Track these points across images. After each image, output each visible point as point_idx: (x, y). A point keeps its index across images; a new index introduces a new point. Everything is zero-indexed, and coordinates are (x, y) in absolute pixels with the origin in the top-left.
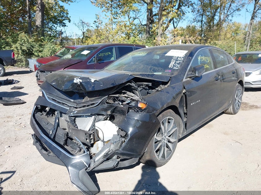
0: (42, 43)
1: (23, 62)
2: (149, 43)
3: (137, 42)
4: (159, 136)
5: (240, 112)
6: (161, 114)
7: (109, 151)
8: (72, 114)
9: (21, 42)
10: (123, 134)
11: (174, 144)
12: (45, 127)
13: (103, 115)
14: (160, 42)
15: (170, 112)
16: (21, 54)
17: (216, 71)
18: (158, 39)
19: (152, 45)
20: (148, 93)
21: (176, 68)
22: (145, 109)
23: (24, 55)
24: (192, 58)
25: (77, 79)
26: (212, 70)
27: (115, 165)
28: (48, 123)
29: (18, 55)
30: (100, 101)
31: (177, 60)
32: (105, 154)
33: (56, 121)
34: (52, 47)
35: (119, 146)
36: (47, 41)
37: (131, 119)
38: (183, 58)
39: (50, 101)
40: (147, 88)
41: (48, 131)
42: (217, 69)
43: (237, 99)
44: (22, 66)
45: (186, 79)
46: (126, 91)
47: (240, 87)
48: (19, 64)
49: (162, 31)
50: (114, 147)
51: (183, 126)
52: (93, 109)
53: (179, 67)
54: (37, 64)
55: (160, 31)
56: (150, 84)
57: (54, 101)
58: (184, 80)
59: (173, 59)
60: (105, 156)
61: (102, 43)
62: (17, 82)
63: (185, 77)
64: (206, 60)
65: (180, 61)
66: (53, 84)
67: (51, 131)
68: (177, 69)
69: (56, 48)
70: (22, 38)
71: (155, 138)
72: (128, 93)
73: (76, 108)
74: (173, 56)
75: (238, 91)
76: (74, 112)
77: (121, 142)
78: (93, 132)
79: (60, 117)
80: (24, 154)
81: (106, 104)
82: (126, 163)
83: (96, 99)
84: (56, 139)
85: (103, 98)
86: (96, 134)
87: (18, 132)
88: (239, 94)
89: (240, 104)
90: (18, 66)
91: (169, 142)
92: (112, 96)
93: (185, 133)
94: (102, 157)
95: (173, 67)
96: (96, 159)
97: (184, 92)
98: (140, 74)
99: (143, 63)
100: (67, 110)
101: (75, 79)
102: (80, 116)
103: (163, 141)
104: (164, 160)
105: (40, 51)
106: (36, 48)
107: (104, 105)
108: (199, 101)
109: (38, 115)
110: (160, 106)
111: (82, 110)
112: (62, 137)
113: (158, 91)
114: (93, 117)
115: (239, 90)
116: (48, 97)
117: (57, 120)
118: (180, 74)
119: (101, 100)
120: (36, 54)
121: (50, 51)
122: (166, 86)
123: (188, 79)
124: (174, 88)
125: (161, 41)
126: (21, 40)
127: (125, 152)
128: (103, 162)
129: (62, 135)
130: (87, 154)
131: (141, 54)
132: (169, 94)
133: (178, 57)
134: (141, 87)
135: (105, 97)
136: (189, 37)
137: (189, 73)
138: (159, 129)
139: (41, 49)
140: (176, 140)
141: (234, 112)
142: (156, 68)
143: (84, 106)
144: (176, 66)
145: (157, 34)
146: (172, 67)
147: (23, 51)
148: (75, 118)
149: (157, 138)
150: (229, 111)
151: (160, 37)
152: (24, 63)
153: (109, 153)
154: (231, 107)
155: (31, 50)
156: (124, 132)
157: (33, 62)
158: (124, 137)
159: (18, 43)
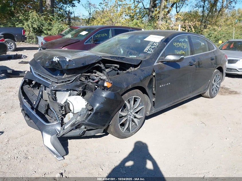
0: (51, 22)
1: (33, 39)
2: (150, 26)
3: (139, 24)
4: (125, 112)
5: (218, 97)
6: (127, 93)
7: (76, 122)
8: (53, 88)
9: (32, 20)
10: (90, 108)
11: (140, 119)
12: (31, 98)
13: (76, 91)
14: (160, 26)
15: (136, 92)
16: (32, 31)
17: (192, 57)
18: (159, 23)
19: (153, 28)
20: (118, 74)
21: (149, 53)
22: (110, 88)
23: (35, 33)
24: (166, 44)
25: (56, 58)
26: (188, 55)
27: (81, 133)
28: (33, 95)
29: (29, 32)
30: (74, 78)
31: (152, 45)
32: (72, 123)
33: (39, 93)
34: (60, 26)
35: (85, 118)
36: (56, 21)
37: (97, 96)
38: (158, 44)
39: (36, 76)
40: (117, 69)
41: (32, 101)
42: (193, 55)
43: (215, 84)
44: (33, 43)
45: (157, 63)
46: (96, 71)
47: (219, 73)
48: (30, 41)
49: (163, 16)
50: (80, 118)
51: (150, 105)
52: (68, 85)
53: (153, 51)
54: (44, 41)
55: (161, 15)
56: (118, 66)
57: (39, 76)
58: (155, 64)
59: (150, 44)
60: (72, 125)
61: (105, 24)
62: (25, 57)
63: (156, 62)
64: (183, 45)
65: (155, 46)
66: (38, 61)
67: (35, 102)
68: (151, 54)
69: (64, 27)
70: (33, 17)
71: (120, 114)
72: (98, 73)
73: (57, 83)
74: (150, 41)
75: (216, 77)
76: (54, 86)
77: (87, 115)
78: (65, 105)
79: (45, 90)
80: (16, 120)
81: (79, 81)
82: (92, 133)
83: (71, 76)
84: (39, 109)
85: (77, 76)
86: (67, 106)
87: (15, 101)
88: (218, 79)
89: (218, 89)
90: (29, 42)
91: (135, 117)
92: (85, 75)
93: (154, 112)
94: (70, 126)
95: (148, 51)
96: (65, 128)
97: (154, 75)
98: (110, 57)
99: (123, 46)
100: (50, 84)
101: (54, 57)
102: (60, 91)
103: (129, 116)
104: (129, 133)
105: (50, 30)
106: (46, 26)
107: (77, 82)
108: (169, 84)
109: (26, 87)
110: (125, 86)
111: (60, 85)
112: (43, 107)
113: (128, 72)
114: (69, 92)
115: (218, 76)
116: (35, 73)
117: (41, 93)
118: (152, 58)
119: (76, 77)
120: (45, 32)
121: (58, 29)
122: (136, 69)
123: (160, 63)
124: (142, 71)
125: (162, 24)
126: (32, 19)
127: (90, 123)
128: (71, 130)
129: (44, 105)
130: (59, 122)
131: (124, 38)
132: (136, 76)
133: (154, 42)
134: (112, 68)
135: (78, 75)
136: (188, 22)
137: (161, 58)
138: (125, 106)
139: (50, 28)
140: (143, 117)
141: (210, 96)
142: (133, 52)
143: (63, 82)
144: (150, 51)
145: (159, 18)
146: (146, 51)
147: (34, 28)
148: (56, 92)
149: (121, 113)
150: (206, 94)
151: (161, 21)
152: (35, 40)
153: (76, 123)
154: (208, 91)
155: (41, 28)
156: (91, 107)
157: (41, 39)
158: (90, 110)
159: (29, 21)
